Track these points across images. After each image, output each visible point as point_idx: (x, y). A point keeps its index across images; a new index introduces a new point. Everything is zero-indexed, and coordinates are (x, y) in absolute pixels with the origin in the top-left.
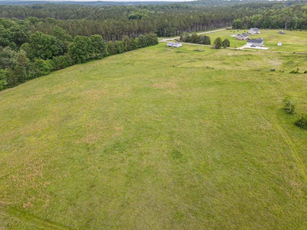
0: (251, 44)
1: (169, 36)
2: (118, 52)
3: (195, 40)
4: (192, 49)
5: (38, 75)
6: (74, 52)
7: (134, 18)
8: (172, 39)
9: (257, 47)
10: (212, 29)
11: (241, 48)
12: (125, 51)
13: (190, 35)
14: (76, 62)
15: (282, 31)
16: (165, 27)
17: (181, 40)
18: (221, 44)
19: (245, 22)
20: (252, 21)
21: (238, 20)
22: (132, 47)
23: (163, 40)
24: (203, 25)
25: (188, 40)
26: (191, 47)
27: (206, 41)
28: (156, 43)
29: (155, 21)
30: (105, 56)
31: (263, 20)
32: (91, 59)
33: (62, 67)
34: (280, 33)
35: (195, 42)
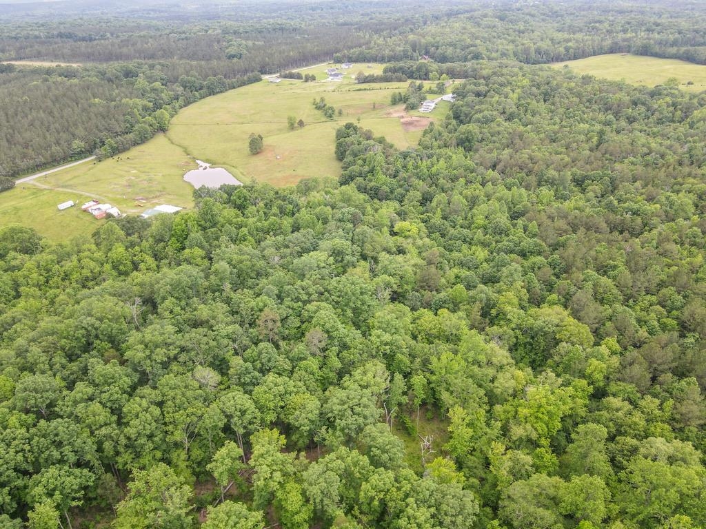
0: (332, 78)
1: (271, 73)
2: (234, 88)
3: (291, 76)
4: (287, 83)
5: (195, 101)
6: (209, 87)
7: (234, 56)
8: (274, 76)
9: (335, 80)
10: (311, 65)
11: (322, 81)
12: (239, 87)
13: (287, 72)
14: (210, 95)
15: (370, 65)
16: (266, 65)
17: (281, 76)
18: (309, 78)
19: (344, 56)
20: (351, 55)
21: (338, 55)
22: (243, 84)
23: (266, 77)
24: (303, 60)
25: (285, 77)
26: (287, 81)
27: (299, 77)
28: (261, 80)
29: (257, 59)
30: (226, 90)
31: (360, 54)
32: (218, 92)
33: (204, 98)
34: (369, 67)
35: (291, 78)
